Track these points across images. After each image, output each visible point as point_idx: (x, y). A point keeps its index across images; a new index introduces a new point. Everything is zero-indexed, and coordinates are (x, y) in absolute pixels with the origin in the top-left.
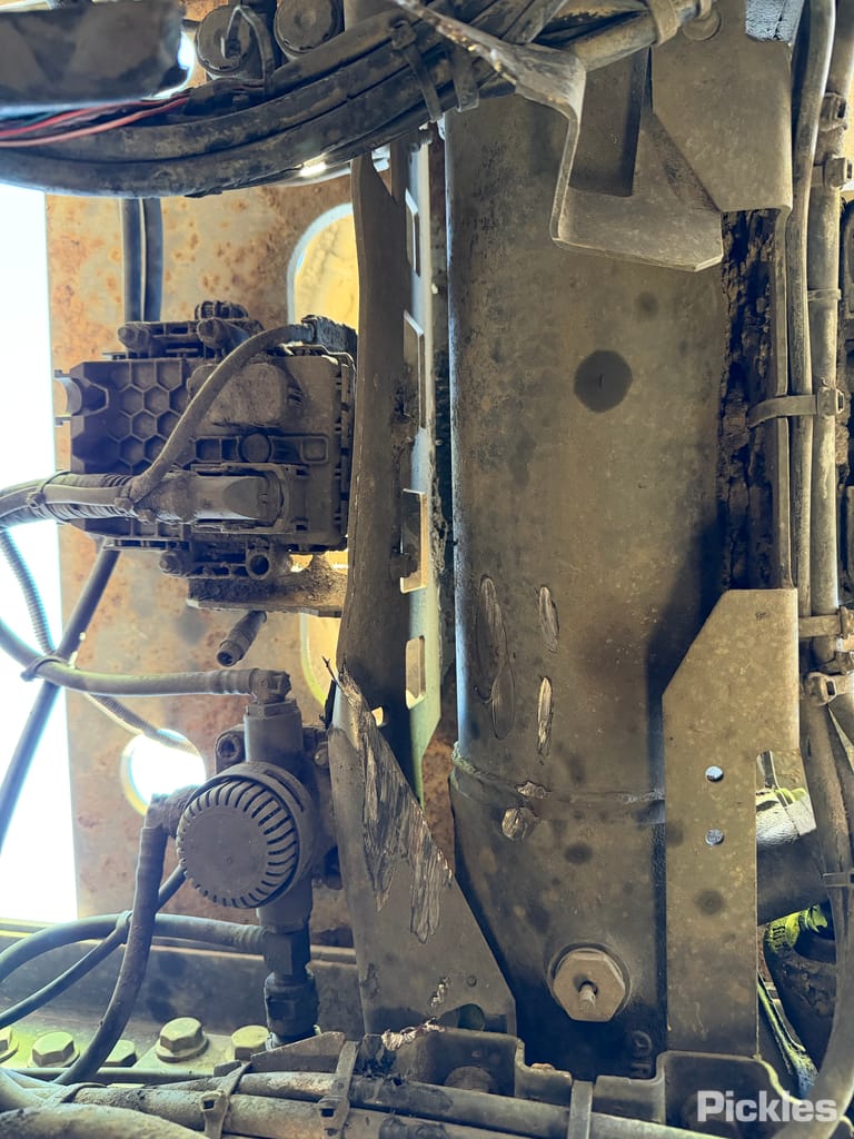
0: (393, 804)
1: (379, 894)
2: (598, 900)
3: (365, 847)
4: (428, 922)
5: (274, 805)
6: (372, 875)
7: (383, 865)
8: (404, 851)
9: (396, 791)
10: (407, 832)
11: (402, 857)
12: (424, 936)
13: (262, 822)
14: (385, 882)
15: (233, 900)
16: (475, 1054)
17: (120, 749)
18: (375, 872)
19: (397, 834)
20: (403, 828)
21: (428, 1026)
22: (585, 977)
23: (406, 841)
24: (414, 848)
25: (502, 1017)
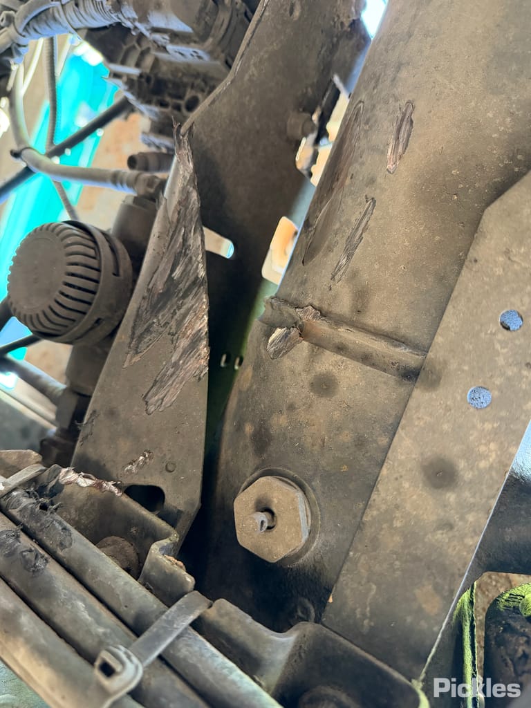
0: (183, 286)
1: (131, 353)
2: (323, 441)
4: (162, 399)
6: (133, 333)
7: (148, 330)
8: (173, 330)
9: (192, 279)
10: (184, 316)
11: (169, 334)
12: (152, 409)
14: (142, 346)
16: (133, 530)
19: (174, 313)
20: (182, 311)
21: (109, 486)
22: (270, 501)
23: (180, 323)
24: (184, 334)
25: (180, 512)
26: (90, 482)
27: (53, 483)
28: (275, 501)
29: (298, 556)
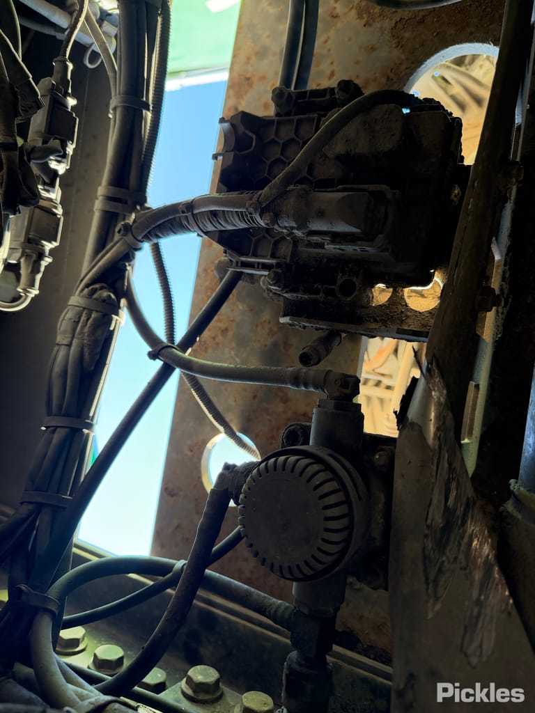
1: (432, 601)
3: (424, 548)
5: (333, 485)
7: (440, 571)
8: (464, 564)
9: (464, 501)
10: (470, 544)
13: (322, 497)
14: (440, 590)
15: (281, 567)
17: (205, 442)
18: (432, 577)
19: (460, 545)
20: (466, 540)
23: (467, 554)
24: (475, 564)
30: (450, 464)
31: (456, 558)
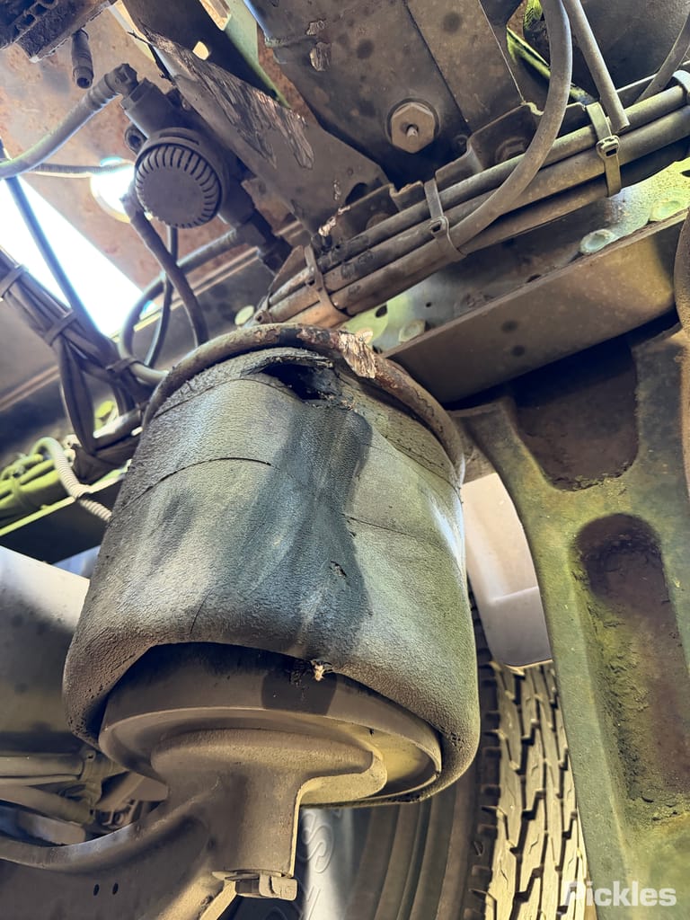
0: (243, 101)
1: (269, 158)
2: (392, 72)
3: (244, 138)
4: (307, 156)
5: (179, 151)
6: (258, 151)
7: (261, 141)
8: (267, 124)
9: (239, 91)
10: (262, 112)
11: (269, 128)
12: (309, 165)
14: (269, 150)
16: (372, 208)
18: (259, 147)
19: (257, 117)
20: (258, 110)
21: (341, 211)
22: (406, 123)
26: (334, 220)
27: (324, 241)
28: (408, 120)
29: (437, 126)
30: (213, 79)
31: (262, 127)
